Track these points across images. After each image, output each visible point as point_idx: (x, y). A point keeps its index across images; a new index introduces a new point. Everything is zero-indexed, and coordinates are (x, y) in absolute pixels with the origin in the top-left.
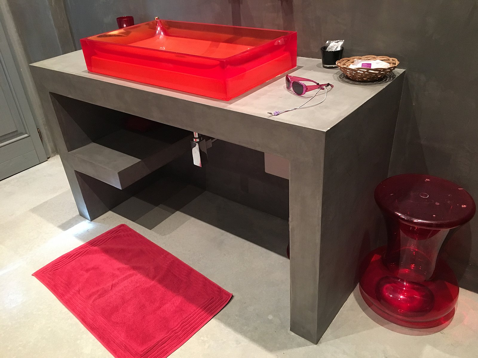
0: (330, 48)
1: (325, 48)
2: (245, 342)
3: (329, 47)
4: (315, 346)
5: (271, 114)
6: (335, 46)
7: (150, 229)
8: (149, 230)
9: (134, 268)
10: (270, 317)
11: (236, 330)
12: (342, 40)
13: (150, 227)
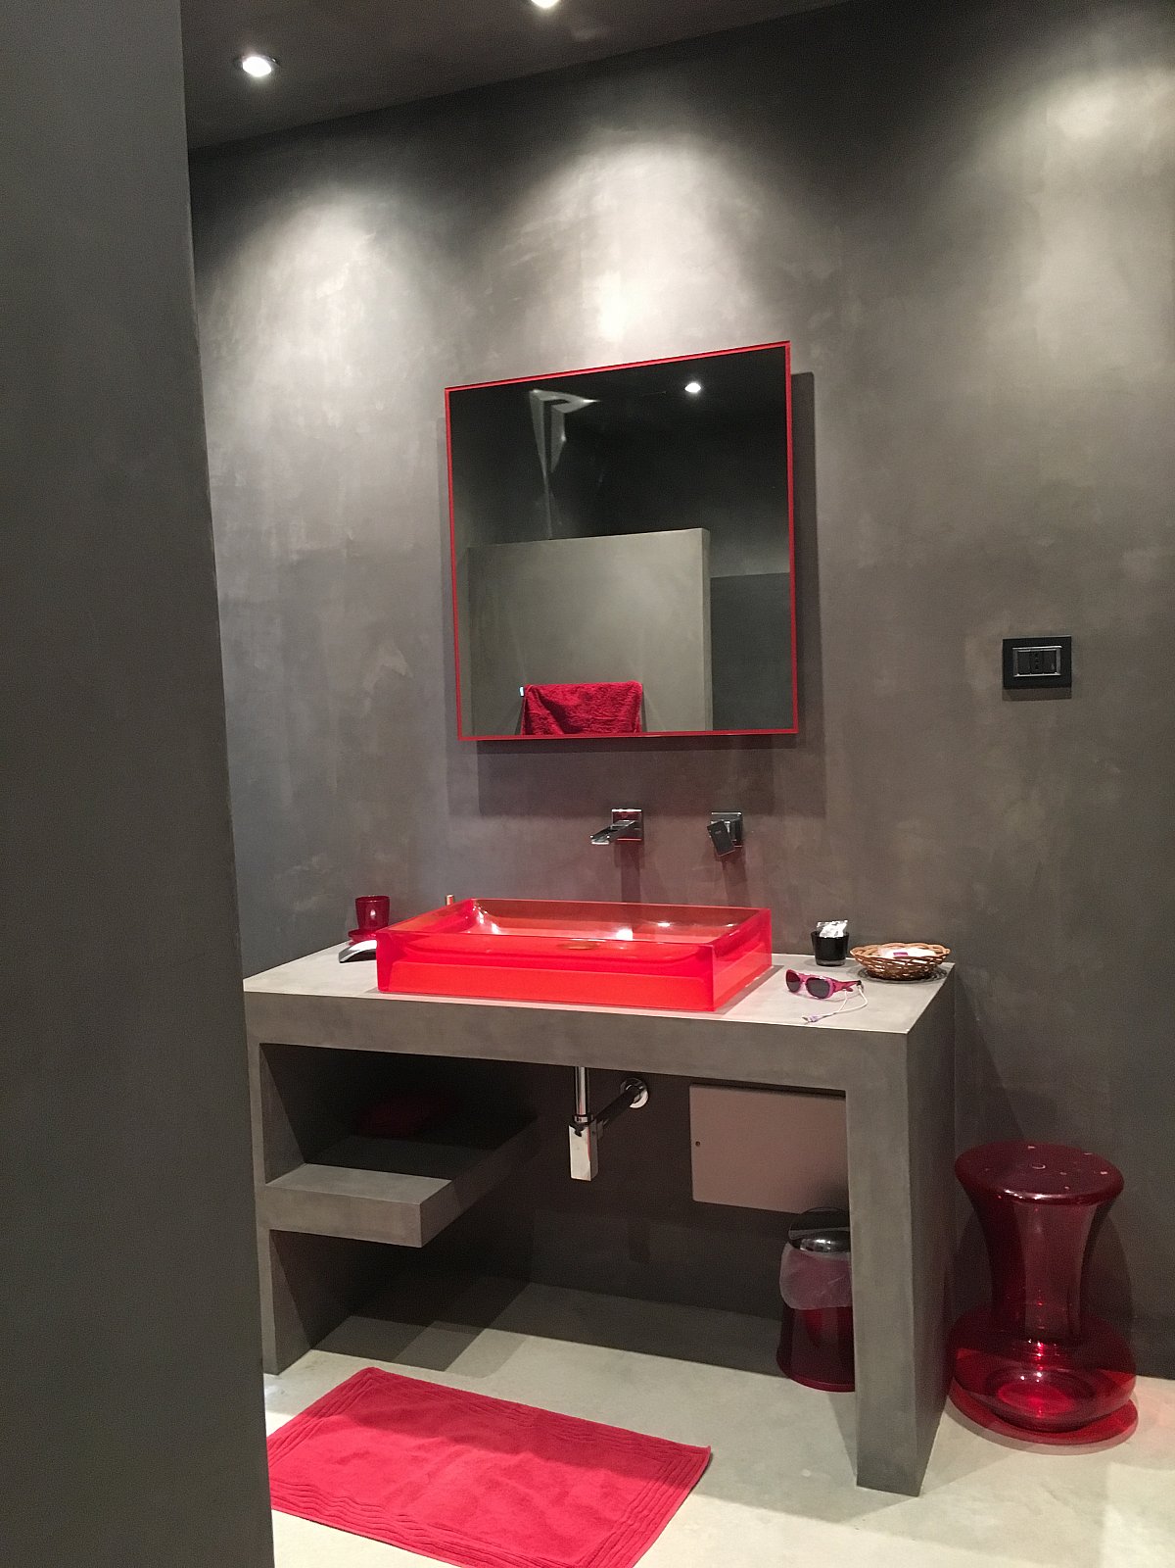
0: (824, 934)
1: (817, 933)
2: (779, 1518)
3: (824, 931)
4: (916, 1499)
5: (806, 1019)
6: (834, 930)
7: (443, 1370)
8: (440, 1372)
9: (458, 1440)
10: (807, 1473)
11: (748, 1503)
12: (843, 920)
13: (442, 1367)
